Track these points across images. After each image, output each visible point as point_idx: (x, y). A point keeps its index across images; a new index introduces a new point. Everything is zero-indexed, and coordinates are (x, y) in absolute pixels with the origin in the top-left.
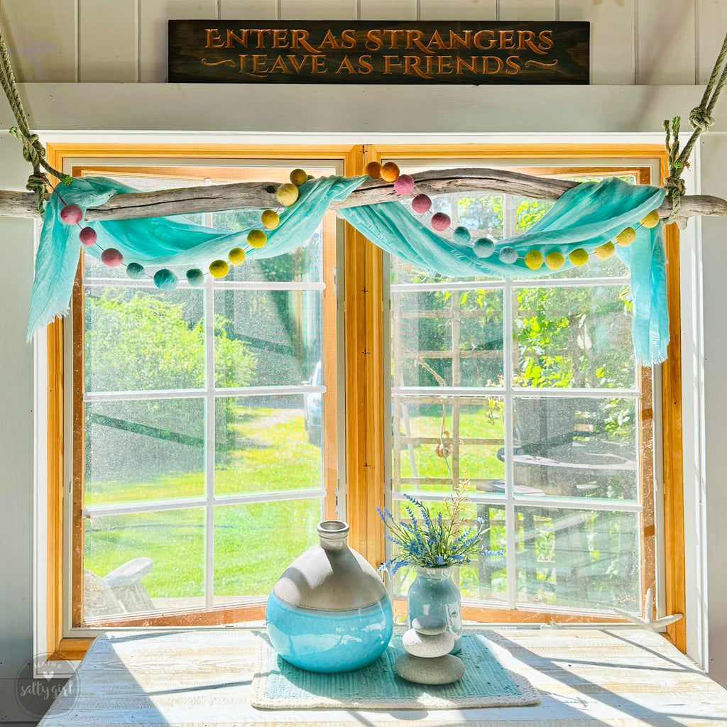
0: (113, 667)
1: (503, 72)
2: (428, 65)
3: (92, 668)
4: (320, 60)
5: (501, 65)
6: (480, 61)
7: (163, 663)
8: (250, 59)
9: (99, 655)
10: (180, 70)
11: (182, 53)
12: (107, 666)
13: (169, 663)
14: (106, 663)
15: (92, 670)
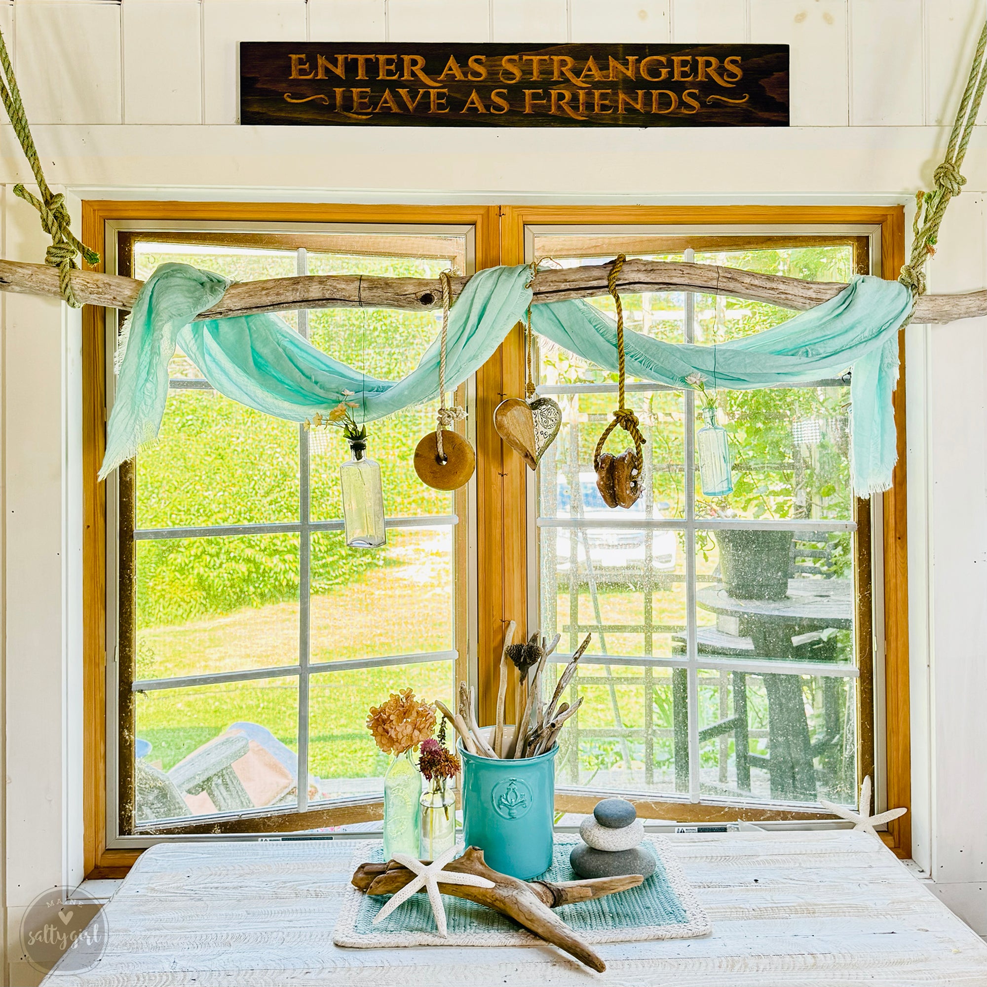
0: (161, 892)
1: (678, 111)
2: (581, 101)
3: (133, 893)
4: (440, 96)
5: (676, 101)
6: (648, 97)
7: (226, 885)
8: (348, 94)
9: (146, 875)
10: (255, 108)
11: (259, 86)
12: (153, 889)
13: (236, 884)
14: (153, 886)
15: (133, 896)
